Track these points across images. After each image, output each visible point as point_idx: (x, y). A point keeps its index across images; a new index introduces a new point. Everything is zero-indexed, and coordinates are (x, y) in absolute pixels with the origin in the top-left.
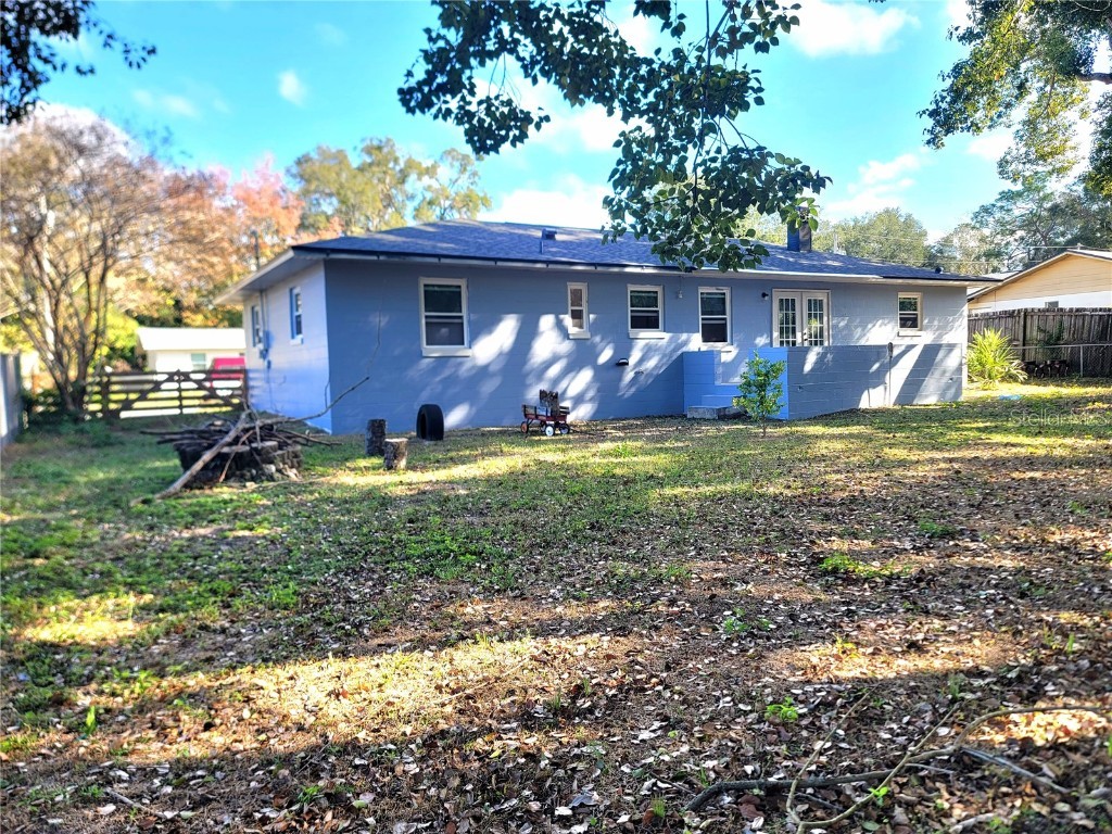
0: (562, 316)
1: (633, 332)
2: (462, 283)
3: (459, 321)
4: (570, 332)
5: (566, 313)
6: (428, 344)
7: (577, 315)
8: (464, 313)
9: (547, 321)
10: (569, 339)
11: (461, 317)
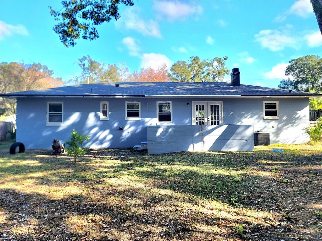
0: (98, 113)
1: (127, 118)
2: (62, 103)
3: (60, 115)
4: (101, 118)
5: (99, 111)
6: (49, 122)
7: (105, 113)
8: (62, 112)
9: (92, 115)
10: (100, 120)
11: (61, 114)
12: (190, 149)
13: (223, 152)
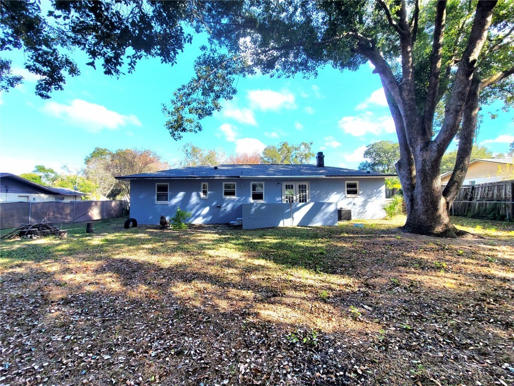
1: (224, 197)
2: (168, 184)
4: (201, 197)
5: (200, 191)
6: (157, 200)
7: (205, 192)
9: (194, 194)
11: (167, 193)
12: (281, 225)
13: (310, 227)
